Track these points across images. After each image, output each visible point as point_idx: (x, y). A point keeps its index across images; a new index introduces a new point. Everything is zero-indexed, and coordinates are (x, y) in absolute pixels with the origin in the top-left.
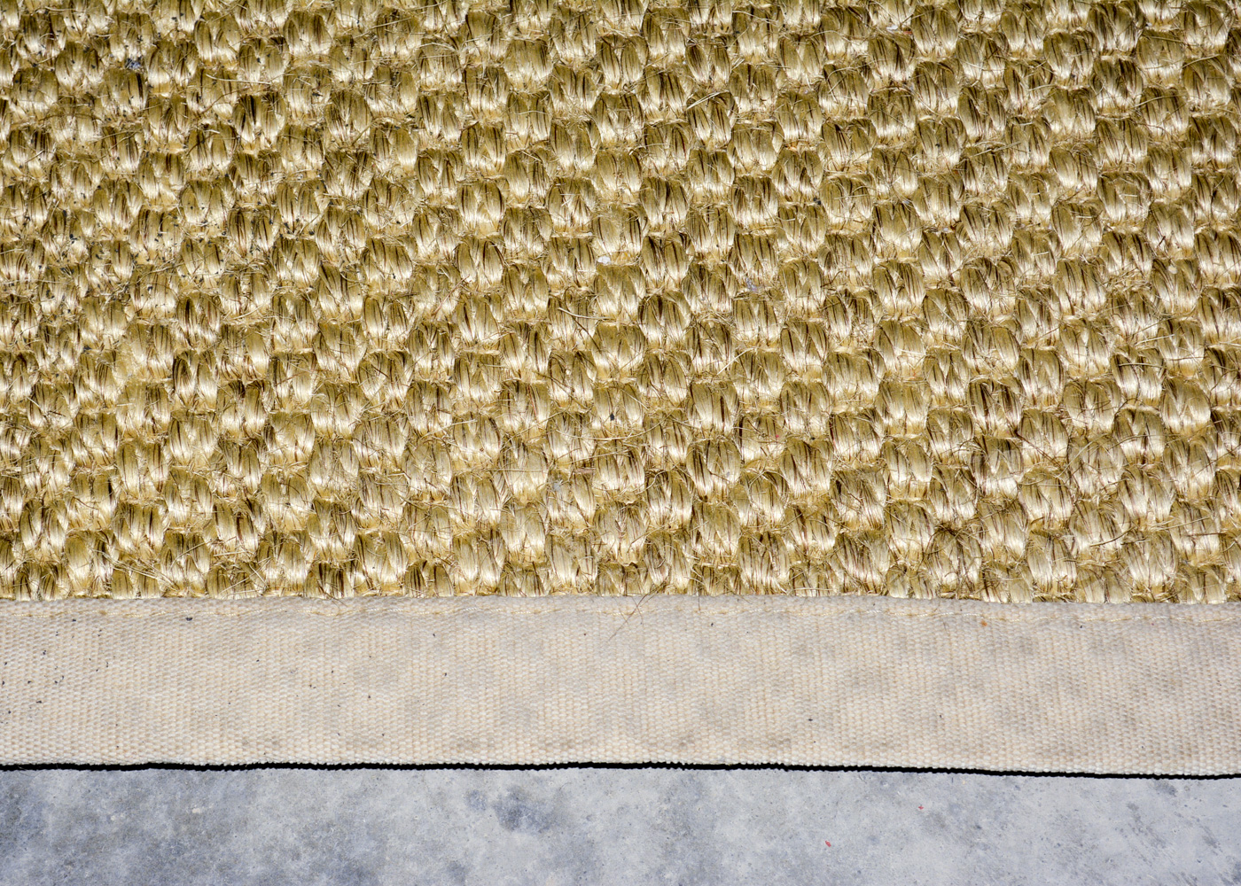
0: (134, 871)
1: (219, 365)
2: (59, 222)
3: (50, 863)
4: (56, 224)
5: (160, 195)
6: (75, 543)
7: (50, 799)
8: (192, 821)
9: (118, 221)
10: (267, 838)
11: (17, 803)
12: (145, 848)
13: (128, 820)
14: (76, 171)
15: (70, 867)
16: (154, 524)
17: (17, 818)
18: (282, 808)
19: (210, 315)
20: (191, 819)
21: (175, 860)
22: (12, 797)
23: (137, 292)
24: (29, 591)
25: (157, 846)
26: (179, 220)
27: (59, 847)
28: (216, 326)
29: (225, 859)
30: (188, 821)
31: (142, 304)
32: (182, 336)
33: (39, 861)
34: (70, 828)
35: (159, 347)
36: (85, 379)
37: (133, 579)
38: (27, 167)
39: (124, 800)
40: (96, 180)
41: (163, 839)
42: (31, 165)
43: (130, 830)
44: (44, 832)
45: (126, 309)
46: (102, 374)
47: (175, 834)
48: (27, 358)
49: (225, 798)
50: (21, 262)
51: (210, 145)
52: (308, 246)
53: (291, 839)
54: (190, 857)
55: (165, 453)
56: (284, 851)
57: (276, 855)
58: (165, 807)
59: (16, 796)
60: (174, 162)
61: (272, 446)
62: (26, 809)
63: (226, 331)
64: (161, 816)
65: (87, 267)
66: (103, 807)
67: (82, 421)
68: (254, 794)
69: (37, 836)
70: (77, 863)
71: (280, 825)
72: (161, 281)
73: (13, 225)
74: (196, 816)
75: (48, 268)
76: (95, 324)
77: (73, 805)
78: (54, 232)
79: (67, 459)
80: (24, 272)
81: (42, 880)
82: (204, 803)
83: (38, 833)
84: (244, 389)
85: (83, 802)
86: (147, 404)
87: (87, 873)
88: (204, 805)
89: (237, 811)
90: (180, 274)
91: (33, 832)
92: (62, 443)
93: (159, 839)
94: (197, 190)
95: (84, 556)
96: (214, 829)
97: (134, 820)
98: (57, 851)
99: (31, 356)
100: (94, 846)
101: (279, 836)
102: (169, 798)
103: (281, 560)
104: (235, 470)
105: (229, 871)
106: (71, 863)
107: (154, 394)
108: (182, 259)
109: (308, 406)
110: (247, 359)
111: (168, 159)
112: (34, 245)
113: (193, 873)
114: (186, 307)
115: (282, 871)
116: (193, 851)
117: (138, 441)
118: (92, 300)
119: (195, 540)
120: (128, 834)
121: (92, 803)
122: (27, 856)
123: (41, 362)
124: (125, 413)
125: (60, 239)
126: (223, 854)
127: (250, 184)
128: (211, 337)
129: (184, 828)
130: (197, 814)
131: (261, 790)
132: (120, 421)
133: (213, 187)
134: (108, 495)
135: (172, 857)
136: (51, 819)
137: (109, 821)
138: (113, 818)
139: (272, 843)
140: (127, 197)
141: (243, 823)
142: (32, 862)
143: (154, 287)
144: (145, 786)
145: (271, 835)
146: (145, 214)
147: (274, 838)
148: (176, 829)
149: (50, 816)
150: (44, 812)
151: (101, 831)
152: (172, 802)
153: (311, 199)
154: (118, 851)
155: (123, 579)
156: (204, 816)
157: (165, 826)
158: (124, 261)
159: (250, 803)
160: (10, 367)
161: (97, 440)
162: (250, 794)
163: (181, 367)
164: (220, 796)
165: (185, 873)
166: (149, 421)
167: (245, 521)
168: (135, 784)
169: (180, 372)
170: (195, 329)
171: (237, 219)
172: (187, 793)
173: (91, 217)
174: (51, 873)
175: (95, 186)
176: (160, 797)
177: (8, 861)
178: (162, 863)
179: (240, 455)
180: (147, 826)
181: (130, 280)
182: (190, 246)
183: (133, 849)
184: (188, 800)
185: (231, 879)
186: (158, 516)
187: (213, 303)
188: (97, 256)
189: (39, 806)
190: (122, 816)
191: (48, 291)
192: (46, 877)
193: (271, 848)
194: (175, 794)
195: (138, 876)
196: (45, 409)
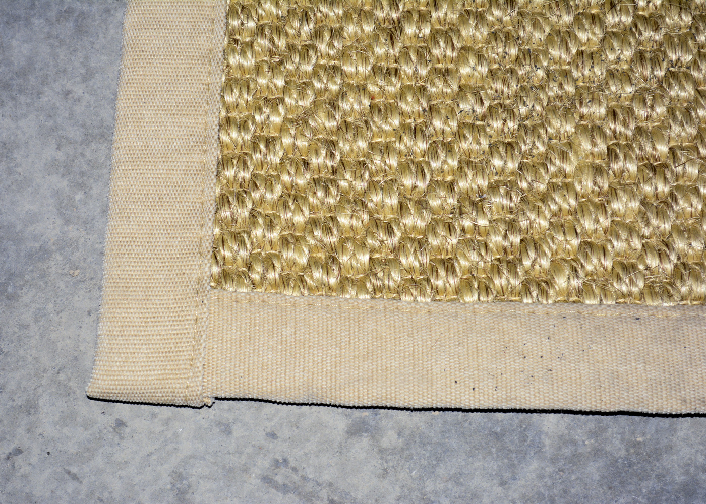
0: (603, 477)
1: (638, 152)
2: (527, 57)
3: (549, 469)
4: (525, 58)
5: (588, 40)
6: (556, 266)
7: (545, 429)
8: (637, 446)
9: (564, 56)
10: (686, 458)
11: (525, 430)
12: (608, 463)
13: (596, 444)
14: (535, 23)
15: (562, 473)
16: (606, 256)
17: (525, 440)
18: (693, 439)
19: (629, 120)
20: (636, 445)
21: (628, 471)
22: (521, 427)
23: (581, 103)
24: (532, 297)
25: (616, 461)
26: (603, 57)
27: (554, 460)
28: (632, 126)
29: (660, 471)
30: (634, 446)
31: (585, 110)
32: (611, 133)
33: (542, 468)
34: (560, 448)
35: (598, 140)
36: (553, 159)
37: (597, 291)
38: (502, 19)
39: (593, 431)
40: (547, 30)
41: (620, 457)
42: (505, 19)
43: (598, 450)
44: (544, 450)
45: (575, 115)
46: (564, 156)
47: (627, 453)
48: (514, 145)
49: (657, 431)
50: (505, 82)
51: (619, 8)
52: (688, 76)
53: (701, 460)
54: (637, 469)
55: (608, 209)
56: (697, 467)
57: (692, 470)
58: (619, 436)
59: (524, 426)
60: (597, 19)
61: (676, 207)
62: (531, 435)
63: (639, 130)
64: (617, 442)
65: (547, 87)
66: (580, 435)
67: (553, 187)
68: (675, 430)
69: (539, 452)
70: (566, 471)
71: (693, 450)
72: (595, 97)
73: (496, 57)
74: (639, 443)
75: (521, 86)
76: (555, 123)
77: (560, 433)
78: (524, 63)
79: (546, 212)
80: (507, 89)
81: (545, 480)
82: (644, 435)
83: (540, 451)
84: (655, 168)
85: (566, 432)
86: (595, 177)
87: (573, 478)
88: (643, 436)
89: (666, 441)
90: (607, 92)
91: (537, 449)
92: (543, 201)
93: (617, 457)
94: (613, 37)
95: (564, 275)
96: (651, 452)
97: (600, 444)
98: (553, 462)
99: (517, 144)
100: (576, 460)
101: (693, 457)
102: (621, 431)
103: (690, 282)
104: (654, 222)
105: (663, 479)
106: (562, 470)
107: (598, 171)
108: (607, 83)
109: (696, 181)
110: (654, 148)
111: (593, 17)
112: (512, 71)
113: (640, 479)
114: (613, 114)
115: (697, 480)
116: (639, 465)
117: (589, 200)
118: (551, 109)
119: (634, 267)
120: (597, 453)
121: (572, 432)
122: (535, 465)
123: (523, 148)
124: (581, 182)
125: (528, 68)
126: (658, 468)
127: (647, 34)
128: (630, 133)
129: (632, 450)
130: (640, 442)
131: (679, 427)
132: (578, 188)
133: (622, 35)
134: (575, 236)
135: (626, 469)
136: (547, 442)
137: (585, 445)
138: (587, 442)
139: (689, 462)
140: (569, 41)
141: (669, 449)
142: (538, 469)
143: (592, 101)
144: (605, 422)
145: (688, 456)
146: (581, 53)
147: (690, 459)
148: (627, 450)
149: (547, 439)
150: (543, 437)
151: (580, 451)
152: (623, 433)
153: (687, 46)
154: (591, 463)
155: (591, 291)
156: (644, 443)
157: (620, 448)
158: (571, 83)
159: (673, 436)
160: (504, 150)
161: (565, 200)
162: (672, 431)
163: (613, 154)
164: (653, 431)
165: (636, 479)
166: (596, 188)
167: (665, 255)
168: (599, 422)
169: (613, 157)
170: (620, 128)
171: (640, 57)
172: (632, 427)
173: (546, 53)
174: (550, 477)
175: (547, 34)
176: (615, 430)
177: (523, 468)
178: (620, 472)
179: (657, 212)
180: (609, 448)
181: (575, 95)
182: (611, 74)
183: (600, 463)
184: (633, 433)
185: (665, 484)
186: (608, 251)
187: (630, 111)
188: (553, 80)
189: (539, 433)
190: (592, 441)
191: (524, 102)
192: (547, 479)
193: (689, 465)
194: (624, 428)
195: (606, 480)
196: (529, 179)
